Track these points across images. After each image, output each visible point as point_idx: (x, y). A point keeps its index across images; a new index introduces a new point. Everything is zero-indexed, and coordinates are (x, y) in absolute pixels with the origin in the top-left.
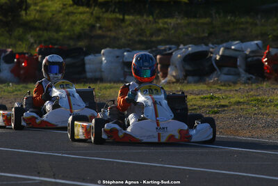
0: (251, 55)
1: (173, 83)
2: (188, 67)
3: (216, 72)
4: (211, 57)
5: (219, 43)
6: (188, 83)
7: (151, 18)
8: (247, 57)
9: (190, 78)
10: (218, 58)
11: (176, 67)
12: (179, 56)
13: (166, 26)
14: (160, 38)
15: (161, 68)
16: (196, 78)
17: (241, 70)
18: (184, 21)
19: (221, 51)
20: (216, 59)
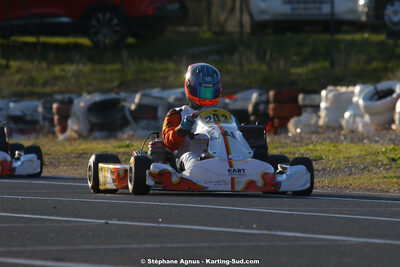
0: (177, 103)
1: (75, 139)
2: (94, 119)
3: (130, 126)
4: (123, 107)
5: (136, 92)
6: (95, 139)
7: (44, 65)
8: (170, 106)
9: (97, 134)
10: (133, 107)
11: (78, 119)
12: (82, 104)
13: (63, 73)
14: (56, 88)
15: (59, 120)
16: (105, 133)
18: (86, 68)
19: (137, 98)
20: (130, 109)
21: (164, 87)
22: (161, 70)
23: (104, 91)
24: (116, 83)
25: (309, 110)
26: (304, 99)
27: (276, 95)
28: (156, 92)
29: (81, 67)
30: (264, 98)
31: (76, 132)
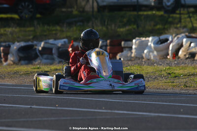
0: (62, 46)
1: (12, 65)
2: (21, 55)
3: (39, 58)
4: (36, 49)
5: (41, 41)
6: (21, 65)
8: (59, 48)
9: (22, 62)
10: (40, 49)
11: (13, 55)
12: (15, 48)
13: (5, 32)
15: (4, 55)
16: (26, 62)
17: (55, 56)
18: (17, 30)
19: (42, 44)
20: (39, 50)
21: (55, 39)
22: (54, 30)
23: (25, 41)
24: (31, 37)
25: (127, 49)
26: (124, 44)
27: (110, 42)
28: (51, 41)
29: (14, 29)
30: (105, 44)
31: (12, 61)
